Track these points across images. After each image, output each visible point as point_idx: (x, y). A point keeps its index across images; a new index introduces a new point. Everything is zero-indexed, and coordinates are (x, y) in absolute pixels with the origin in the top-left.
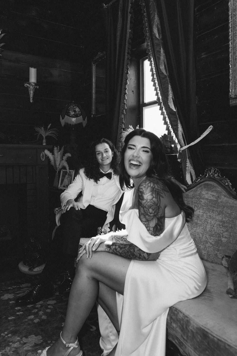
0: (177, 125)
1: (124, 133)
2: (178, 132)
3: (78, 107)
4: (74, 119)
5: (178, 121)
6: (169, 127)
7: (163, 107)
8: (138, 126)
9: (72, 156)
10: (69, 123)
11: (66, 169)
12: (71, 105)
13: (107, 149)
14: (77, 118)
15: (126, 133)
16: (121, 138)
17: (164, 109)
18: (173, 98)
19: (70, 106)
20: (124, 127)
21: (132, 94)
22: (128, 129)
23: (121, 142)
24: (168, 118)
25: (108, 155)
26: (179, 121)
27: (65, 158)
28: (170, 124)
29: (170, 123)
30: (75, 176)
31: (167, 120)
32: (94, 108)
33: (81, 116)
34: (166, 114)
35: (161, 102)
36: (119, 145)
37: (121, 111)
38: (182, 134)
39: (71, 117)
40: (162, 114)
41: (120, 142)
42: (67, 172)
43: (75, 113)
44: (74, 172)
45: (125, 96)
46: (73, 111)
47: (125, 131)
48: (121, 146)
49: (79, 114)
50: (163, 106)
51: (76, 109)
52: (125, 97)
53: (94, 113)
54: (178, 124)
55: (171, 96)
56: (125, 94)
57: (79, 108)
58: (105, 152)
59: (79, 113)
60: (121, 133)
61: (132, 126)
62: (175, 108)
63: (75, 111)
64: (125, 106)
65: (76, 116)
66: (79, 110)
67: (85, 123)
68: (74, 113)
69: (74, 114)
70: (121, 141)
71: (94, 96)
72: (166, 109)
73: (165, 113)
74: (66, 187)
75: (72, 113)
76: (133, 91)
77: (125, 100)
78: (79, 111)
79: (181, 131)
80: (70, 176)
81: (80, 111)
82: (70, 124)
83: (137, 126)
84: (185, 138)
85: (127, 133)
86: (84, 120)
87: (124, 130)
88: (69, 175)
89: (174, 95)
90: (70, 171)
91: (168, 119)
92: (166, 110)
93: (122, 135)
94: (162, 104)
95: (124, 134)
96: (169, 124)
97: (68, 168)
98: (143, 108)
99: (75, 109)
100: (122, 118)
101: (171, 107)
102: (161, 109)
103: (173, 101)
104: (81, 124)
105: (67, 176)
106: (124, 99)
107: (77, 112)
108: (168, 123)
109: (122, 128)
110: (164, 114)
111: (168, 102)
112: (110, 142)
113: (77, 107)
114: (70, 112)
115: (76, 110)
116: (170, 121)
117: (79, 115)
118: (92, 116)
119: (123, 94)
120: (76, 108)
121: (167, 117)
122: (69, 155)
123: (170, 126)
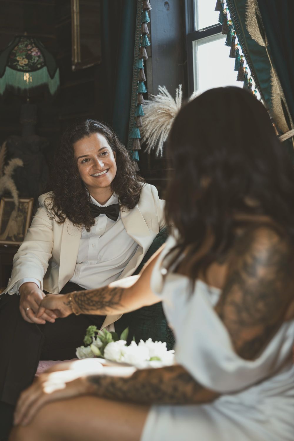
0: (269, 80)
1: (146, 104)
2: (272, 96)
3: (37, 47)
4: (27, 77)
5: (270, 69)
6: (251, 85)
7: (235, 38)
8: (180, 86)
9: (24, 165)
10: (16, 85)
11: (12, 197)
12: (19, 42)
13: (104, 149)
14: (34, 73)
15: (151, 105)
16: (139, 117)
17: (237, 41)
18: (257, 15)
19: (17, 45)
20: (145, 91)
21: (165, 9)
22: (156, 95)
23: (141, 126)
24: (247, 63)
25: (108, 162)
26: (273, 70)
27: (9, 170)
28: (252, 78)
29: (252, 75)
30: (34, 212)
31: (245, 70)
32: (76, 47)
33: (45, 69)
34: (243, 54)
35: (230, 25)
36: (136, 134)
37: (137, 52)
38: (282, 101)
39: (20, 70)
40: (234, 54)
41: (138, 127)
42: (13, 203)
43: (29, 62)
44: (31, 204)
45: (145, 14)
46: (24, 57)
47: (151, 100)
48: (140, 137)
49: (39, 64)
50: (236, 35)
51: (32, 52)
52: (145, 17)
53: (78, 60)
54: (271, 77)
55: (254, 10)
56: (146, 9)
57: (40, 50)
58: (99, 156)
59: (39, 62)
60: (139, 104)
61: (167, 88)
62: (264, 38)
63: (29, 57)
64: (145, 39)
65: (32, 68)
66: (39, 54)
67: (54, 85)
68: (27, 61)
69: (27, 63)
70: (139, 125)
71: (76, 20)
72: (241, 43)
73: (241, 53)
74: (13, 239)
75: (23, 62)
76: (166, 3)
77: (146, 25)
78: (39, 57)
79: (278, 94)
80: (21, 214)
81: (41, 55)
82: (19, 89)
83: (178, 87)
84: (288, 110)
85: (153, 104)
86: (52, 76)
87: (146, 96)
88: (19, 210)
89: (260, 8)
90: (23, 200)
91: (247, 66)
92: (243, 45)
93: (142, 111)
94: (233, 31)
95: (147, 108)
96: (250, 79)
97: (15, 193)
98: (193, 42)
99: (29, 52)
100: (141, 69)
101: (253, 38)
102: (230, 42)
103: (259, 23)
104: (44, 87)
105: (14, 214)
106: (144, 23)
107: (34, 60)
108: (249, 76)
109: (140, 93)
110: (238, 54)
111: (246, 25)
112: (106, 129)
113: (33, 47)
114: (18, 58)
115: (33, 54)
116: (252, 71)
117: (39, 66)
118: (73, 67)
119: (140, 11)
120: (31, 49)
121: (245, 62)
122: (18, 162)
123: (253, 82)
